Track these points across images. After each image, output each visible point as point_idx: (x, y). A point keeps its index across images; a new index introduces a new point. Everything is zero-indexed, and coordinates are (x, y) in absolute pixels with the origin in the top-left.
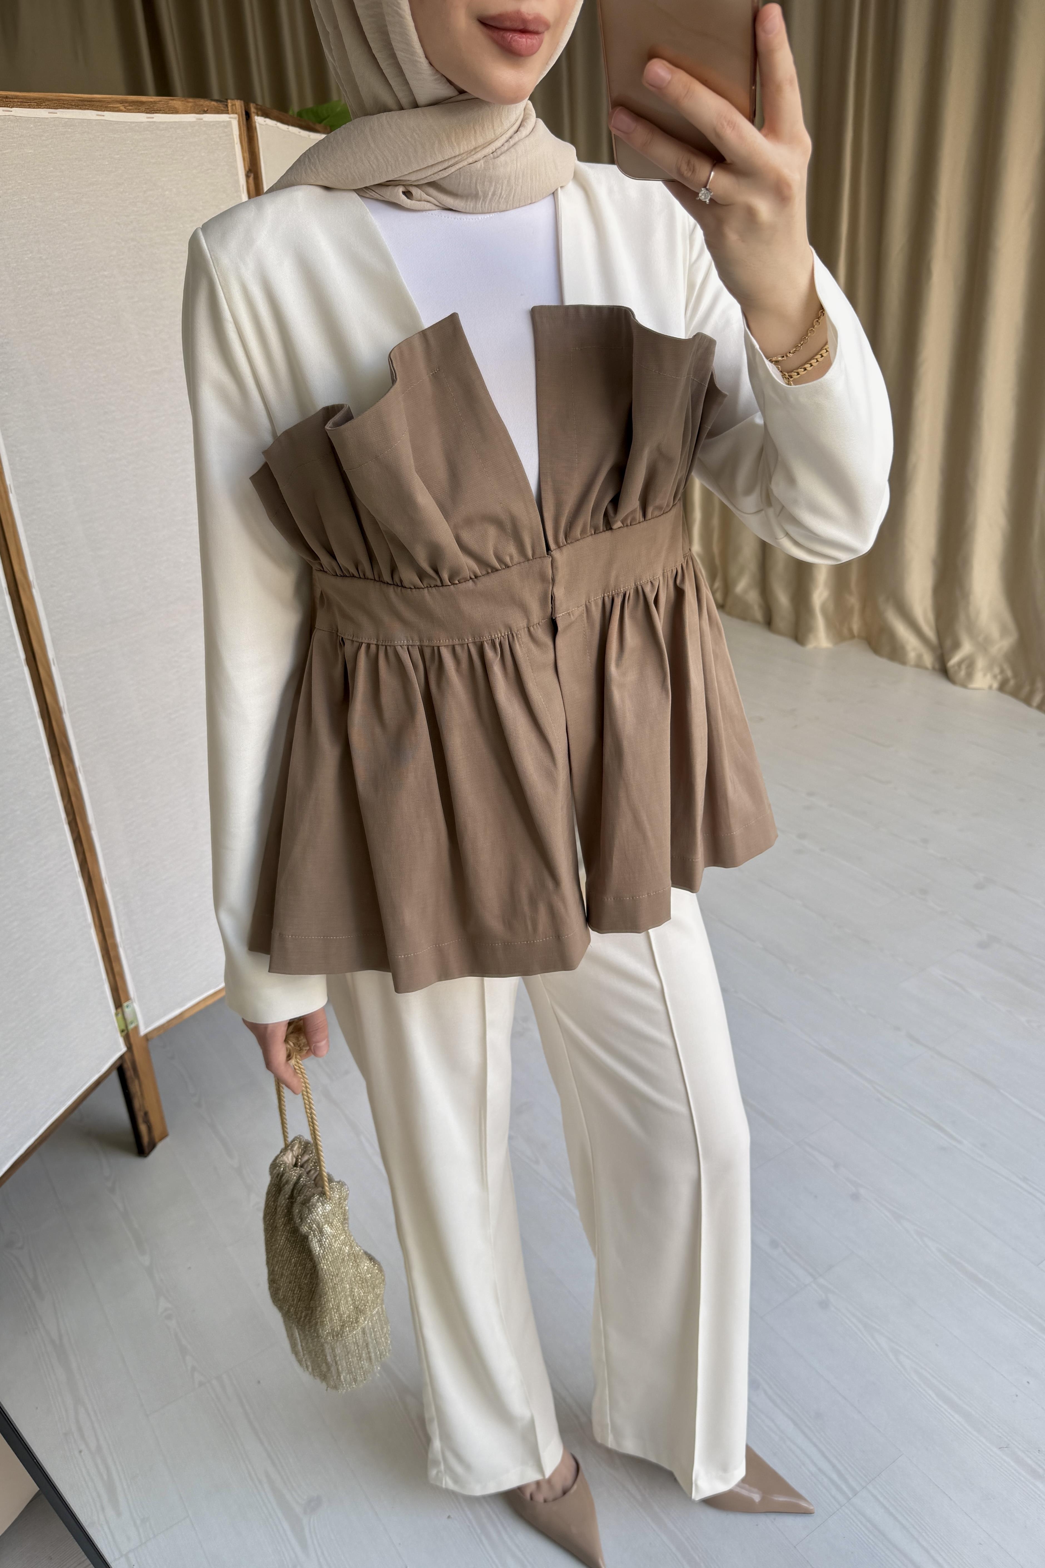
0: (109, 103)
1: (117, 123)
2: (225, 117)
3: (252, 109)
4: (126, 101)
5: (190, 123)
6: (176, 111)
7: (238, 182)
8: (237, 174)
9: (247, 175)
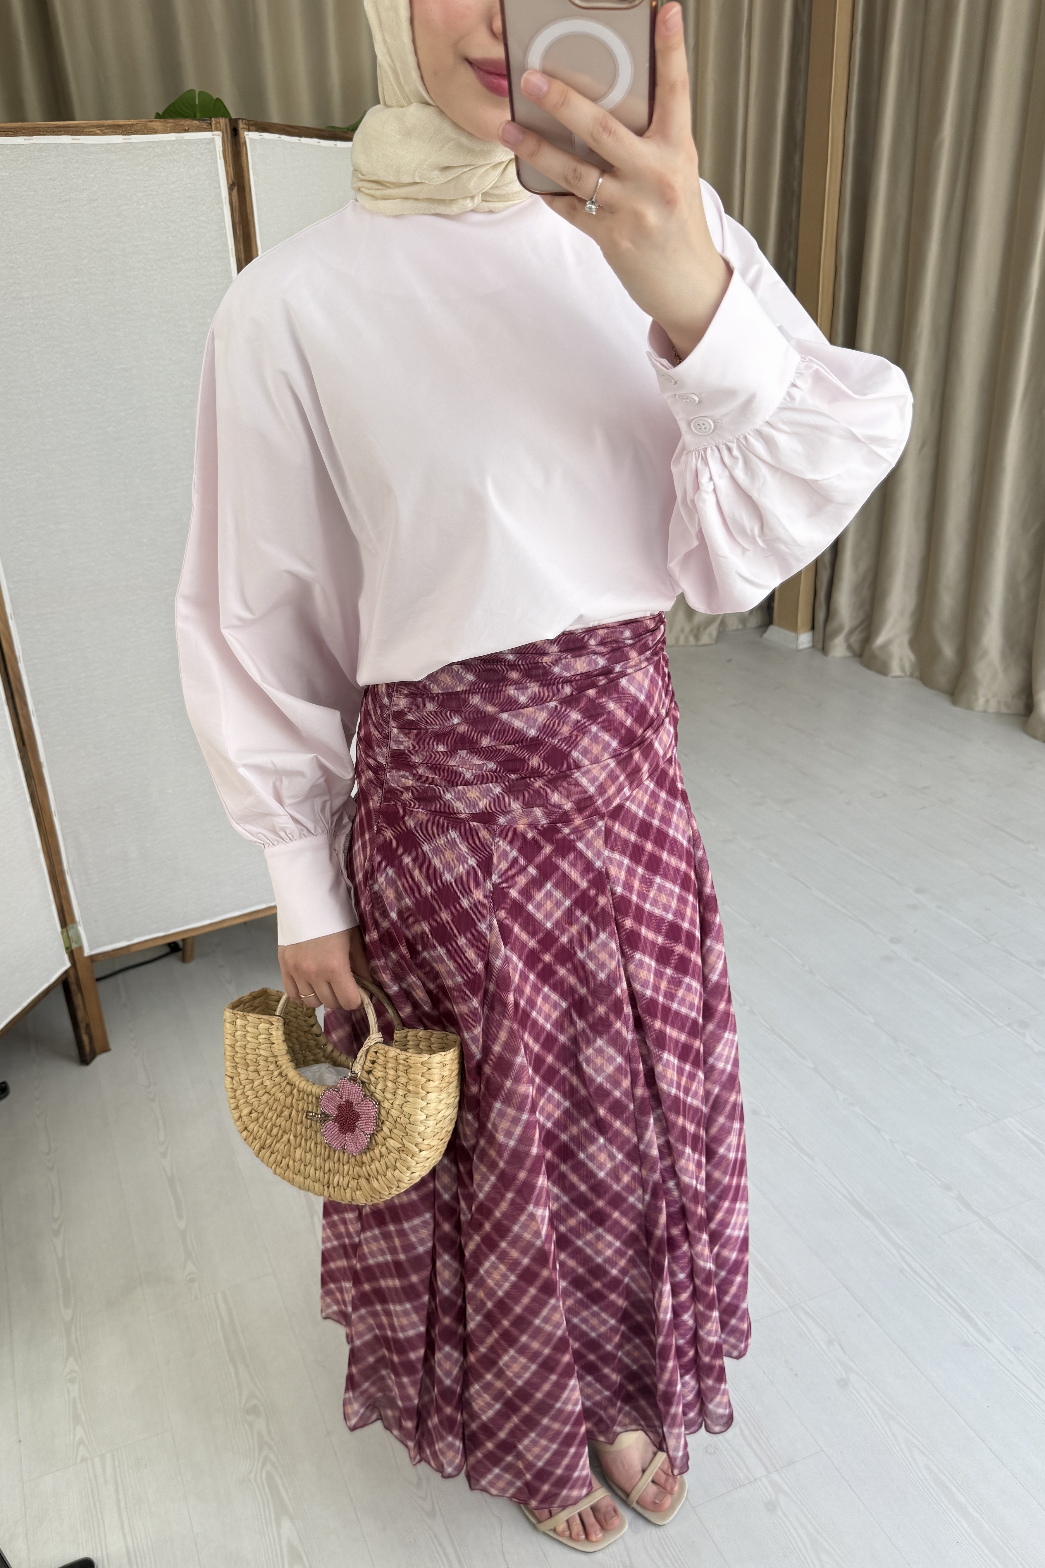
0: (85, 128)
1: (93, 145)
2: (207, 135)
3: (241, 125)
4: (103, 126)
5: (169, 142)
6: (155, 132)
7: (220, 194)
8: (219, 187)
9: (231, 188)
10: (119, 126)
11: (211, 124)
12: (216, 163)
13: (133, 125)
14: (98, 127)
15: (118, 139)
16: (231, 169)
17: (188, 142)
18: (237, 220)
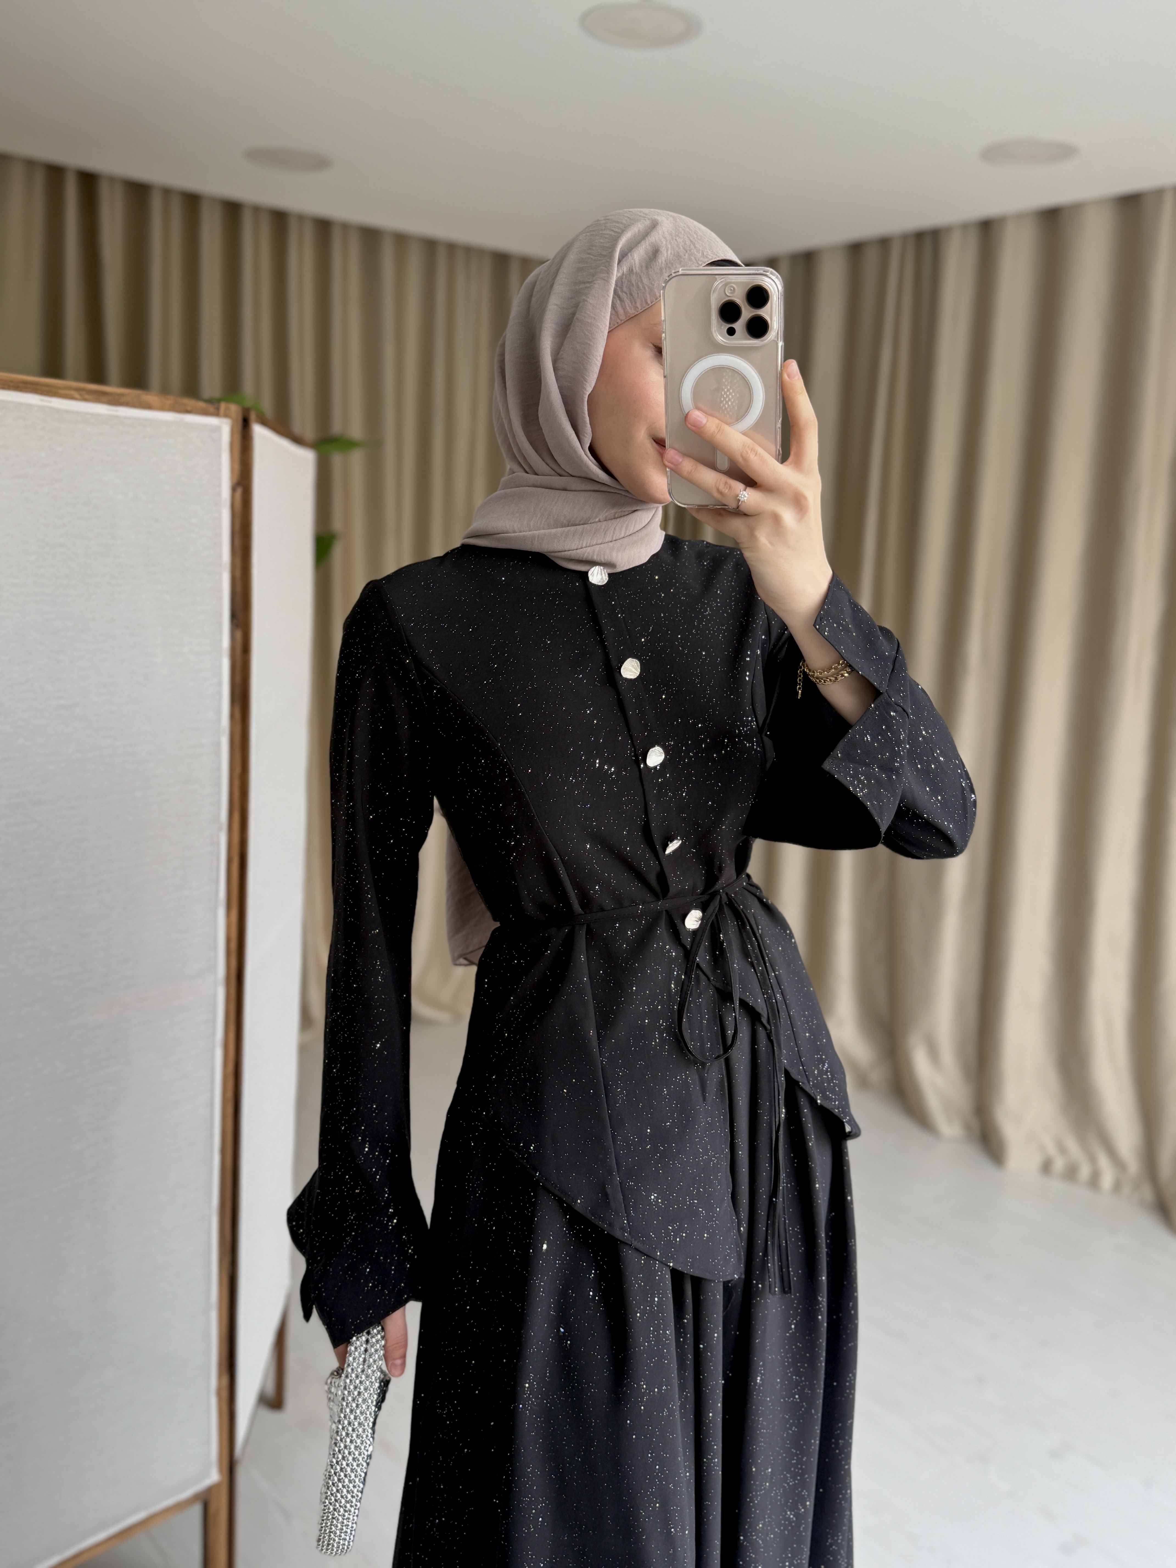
0: (60, 388)
1: (68, 412)
2: (212, 421)
3: (253, 416)
4: (83, 390)
5: (167, 423)
6: (148, 407)
7: (219, 494)
8: (220, 486)
9: (234, 489)
10: (105, 394)
11: (218, 409)
12: (220, 456)
13: (122, 395)
14: (78, 390)
15: (101, 409)
16: (237, 466)
17: (189, 426)
18: (237, 527)
